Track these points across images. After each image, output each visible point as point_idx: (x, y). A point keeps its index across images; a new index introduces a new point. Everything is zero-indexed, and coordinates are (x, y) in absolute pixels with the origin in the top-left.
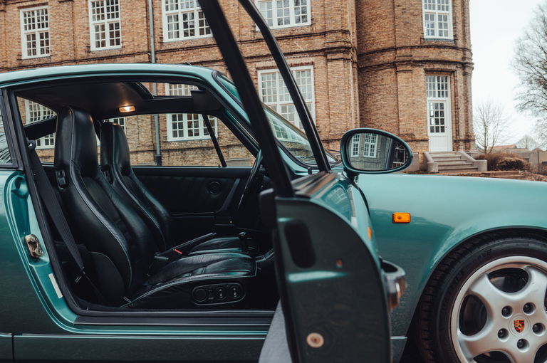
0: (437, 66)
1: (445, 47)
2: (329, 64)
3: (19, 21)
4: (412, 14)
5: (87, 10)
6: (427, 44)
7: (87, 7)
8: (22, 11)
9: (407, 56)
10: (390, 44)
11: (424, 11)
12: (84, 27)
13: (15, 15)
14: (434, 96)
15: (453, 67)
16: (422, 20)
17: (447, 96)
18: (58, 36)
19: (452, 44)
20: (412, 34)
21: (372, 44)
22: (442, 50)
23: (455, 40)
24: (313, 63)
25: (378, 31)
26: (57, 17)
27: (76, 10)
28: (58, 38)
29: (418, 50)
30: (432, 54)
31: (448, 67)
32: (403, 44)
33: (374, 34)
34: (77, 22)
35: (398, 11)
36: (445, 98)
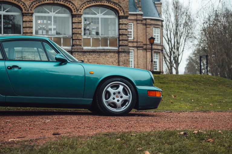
1: (158, 45)
2: (138, 51)
15: (160, 51)
23: (160, 43)
24: (133, 50)
30: (156, 47)
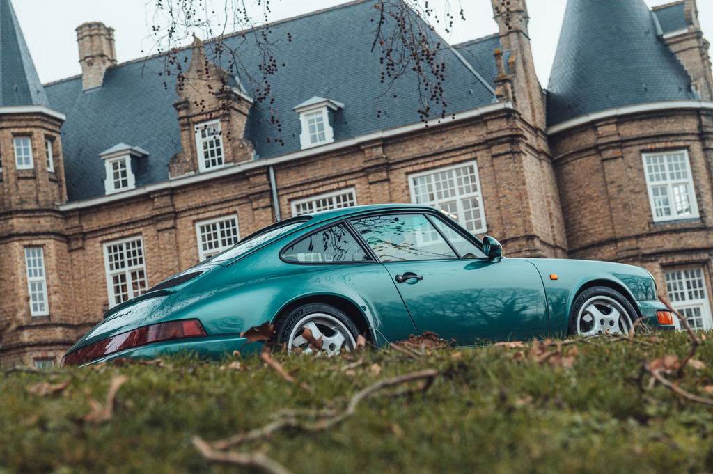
0: (678, 258)
1: (686, 230)
3: (103, 259)
4: (632, 191)
5: (195, 238)
6: (659, 229)
7: (195, 233)
8: (105, 246)
9: (632, 250)
10: (608, 234)
11: (650, 184)
12: (193, 260)
13: (97, 251)
14: (683, 299)
15: (705, 256)
16: (647, 198)
17: (703, 297)
18: (158, 275)
19: (699, 223)
20: (636, 219)
21: (585, 236)
22: (682, 234)
23: (701, 218)
25: (590, 217)
26: (156, 250)
27: (181, 238)
28: (159, 277)
29: (648, 239)
30: (669, 243)
31: (695, 257)
32: (624, 233)
33: (585, 222)
34: (183, 254)
35: (612, 190)
36: (700, 301)
